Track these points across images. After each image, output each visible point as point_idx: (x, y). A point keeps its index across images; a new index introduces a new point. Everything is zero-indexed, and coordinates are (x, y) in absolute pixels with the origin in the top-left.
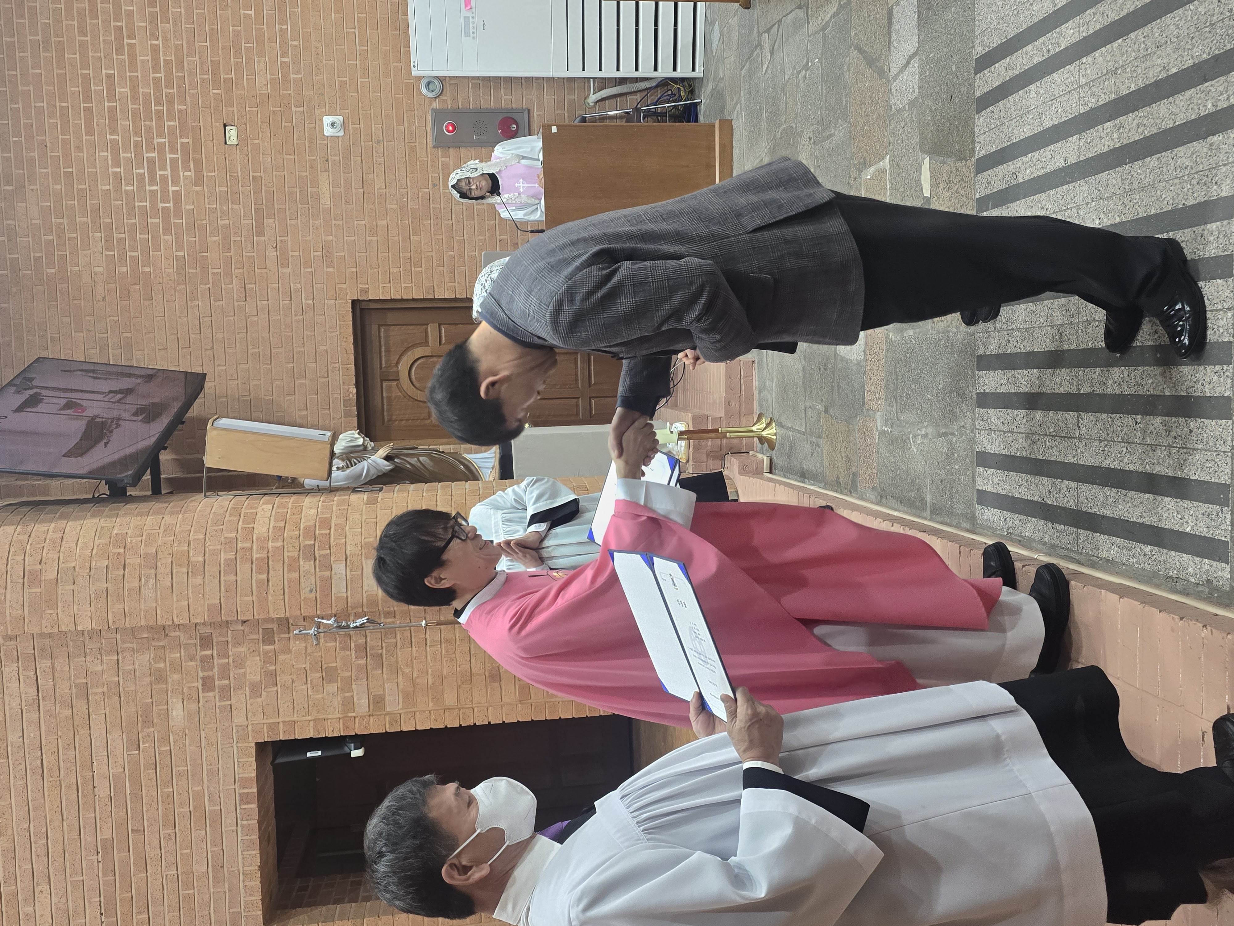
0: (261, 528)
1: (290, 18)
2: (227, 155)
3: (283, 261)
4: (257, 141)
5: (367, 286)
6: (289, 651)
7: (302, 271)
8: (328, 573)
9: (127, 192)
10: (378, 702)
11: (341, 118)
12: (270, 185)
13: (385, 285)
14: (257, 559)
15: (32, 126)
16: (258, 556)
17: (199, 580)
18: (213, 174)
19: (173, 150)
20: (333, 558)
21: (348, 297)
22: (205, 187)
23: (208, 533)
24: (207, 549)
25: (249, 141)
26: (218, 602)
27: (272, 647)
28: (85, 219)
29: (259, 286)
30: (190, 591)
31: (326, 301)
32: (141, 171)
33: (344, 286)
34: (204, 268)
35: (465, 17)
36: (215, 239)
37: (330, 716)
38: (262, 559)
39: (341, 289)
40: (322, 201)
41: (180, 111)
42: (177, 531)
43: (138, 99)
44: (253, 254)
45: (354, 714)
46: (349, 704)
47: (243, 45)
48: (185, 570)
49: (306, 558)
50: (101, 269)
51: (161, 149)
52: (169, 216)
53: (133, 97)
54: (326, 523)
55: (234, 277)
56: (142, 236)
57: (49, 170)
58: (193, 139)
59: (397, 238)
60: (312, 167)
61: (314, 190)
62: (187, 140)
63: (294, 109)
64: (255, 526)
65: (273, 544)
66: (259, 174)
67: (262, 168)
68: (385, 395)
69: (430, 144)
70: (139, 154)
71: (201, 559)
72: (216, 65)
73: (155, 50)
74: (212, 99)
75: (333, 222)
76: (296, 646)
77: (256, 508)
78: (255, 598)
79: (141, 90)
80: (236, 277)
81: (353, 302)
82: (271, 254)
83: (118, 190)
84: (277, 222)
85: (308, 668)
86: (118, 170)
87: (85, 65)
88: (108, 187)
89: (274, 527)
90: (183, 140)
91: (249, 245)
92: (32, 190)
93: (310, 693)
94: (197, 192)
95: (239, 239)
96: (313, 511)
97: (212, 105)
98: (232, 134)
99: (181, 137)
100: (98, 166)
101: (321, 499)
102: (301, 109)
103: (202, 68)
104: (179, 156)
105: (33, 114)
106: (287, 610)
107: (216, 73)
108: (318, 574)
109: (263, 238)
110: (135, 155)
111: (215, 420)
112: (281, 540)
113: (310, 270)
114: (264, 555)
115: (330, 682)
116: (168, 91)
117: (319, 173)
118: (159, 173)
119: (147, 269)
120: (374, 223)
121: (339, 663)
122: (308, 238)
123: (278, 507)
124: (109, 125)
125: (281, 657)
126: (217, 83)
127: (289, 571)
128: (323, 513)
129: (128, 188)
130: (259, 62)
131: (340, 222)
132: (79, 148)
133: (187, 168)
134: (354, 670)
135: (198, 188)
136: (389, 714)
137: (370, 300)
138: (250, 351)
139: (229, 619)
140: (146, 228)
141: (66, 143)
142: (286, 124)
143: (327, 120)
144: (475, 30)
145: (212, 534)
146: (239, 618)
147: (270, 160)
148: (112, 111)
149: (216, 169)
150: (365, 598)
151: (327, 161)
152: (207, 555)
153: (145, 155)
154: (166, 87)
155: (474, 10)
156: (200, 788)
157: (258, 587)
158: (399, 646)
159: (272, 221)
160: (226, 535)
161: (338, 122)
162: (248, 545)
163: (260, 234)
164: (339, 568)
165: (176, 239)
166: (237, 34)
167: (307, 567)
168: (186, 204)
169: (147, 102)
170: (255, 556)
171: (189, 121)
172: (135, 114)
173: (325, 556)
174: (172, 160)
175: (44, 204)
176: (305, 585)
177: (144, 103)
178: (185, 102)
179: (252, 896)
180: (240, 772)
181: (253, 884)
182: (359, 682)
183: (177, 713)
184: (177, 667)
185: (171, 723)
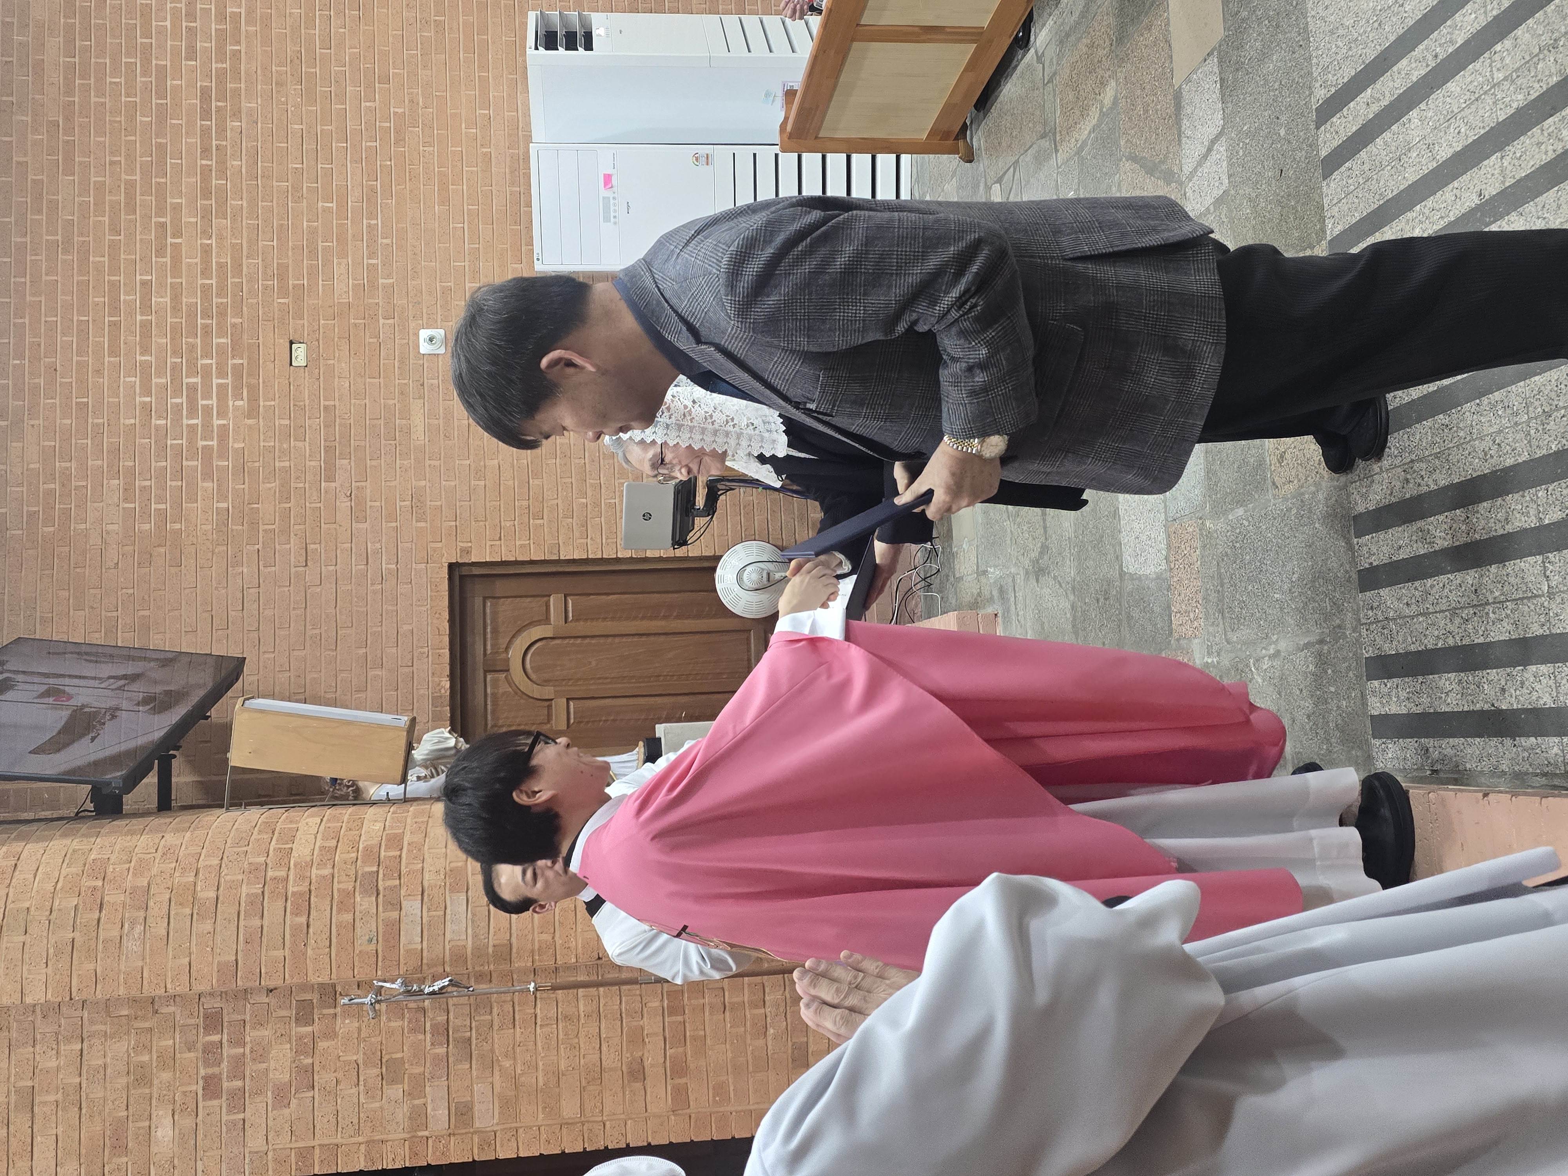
0: (301, 850)
1: (381, 212)
2: (291, 380)
3: (358, 513)
4: (332, 362)
5: (470, 544)
6: (334, 1035)
7: (384, 526)
8: (395, 915)
9: (157, 427)
10: (463, 1114)
11: (442, 332)
12: (346, 416)
13: (492, 543)
14: (294, 894)
15: (39, 345)
16: (295, 889)
17: (208, 926)
18: (273, 403)
19: (222, 374)
20: (403, 892)
21: (444, 560)
22: (261, 420)
23: (225, 857)
24: (222, 880)
25: (321, 361)
26: (234, 958)
27: (309, 1029)
28: (100, 462)
29: (325, 547)
30: (194, 942)
31: (414, 565)
32: (178, 400)
33: (439, 544)
34: (254, 525)
35: (604, 198)
36: (268, 485)
37: (390, 1137)
38: (301, 894)
39: (434, 549)
40: (413, 436)
41: (234, 326)
42: (181, 854)
43: (181, 310)
44: (318, 505)
45: (426, 1133)
46: (419, 1117)
47: (320, 244)
48: (188, 911)
49: (365, 892)
50: (115, 527)
51: (206, 373)
52: (211, 458)
53: (173, 308)
54: (395, 841)
55: (292, 534)
56: (174, 483)
57: (57, 401)
58: (249, 358)
59: (511, 482)
60: (402, 393)
61: (404, 422)
62: (241, 361)
63: (382, 321)
64: (294, 846)
65: (319, 872)
66: (332, 403)
67: (336, 395)
68: (489, 691)
70: (176, 379)
71: (213, 894)
72: (284, 268)
73: (206, 251)
74: (276, 310)
75: (427, 461)
76: (346, 1026)
77: (297, 822)
78: (287, 952)
79: (184, 300)
80: (296, 535)
81: (451, 566)
82: (344, 505)
83: (146, 424)
84: (353, 464)
85: (360, 1062)
86: (148, 399)
87: (115, 270)
88: (133, 421)
89: (322, 848)
90: (235, 361)
91: (315, 494)
92: (33, 426)
93: (362, 1100)
94: (250, 427)
95: (302, 485)
96: (379, 826)
97: (276, 317)
98: (300, 354)
99: (233, 357)
100: (121, 395)
101: (391, 810)
102: (391, 321)
103: (265, 273)
104: (229, 381)
105: (42, 330)
106: (334, 970)
107: (282, 276)
108: (382, 915)
109: (333, 484)
110: (172, 380)
111: (248, 699)
112: (329, 866)
113: (394, 524)
114: (304, 888)
115: (393, 1082)
116: (220, 300)
117: (411, 400)
118: (201, 402)
119: (178, 526)
120: (482, 463)
121: (407, 1053)
122: (393, 484)
123: (329, 821)
124: (140, 343)
125: (322, 1045)
126: (284, 291)
127: (339, 911)
128: (392, 827)
129: (158, 422)
130: (339, 264)
131: (437, 463)
132: (98, 372)
133: (238, 396)
134: (428, 1065)
135: (251, 422)
136: (478, 1132)
137: (474, 564)
138: (309, 633)
139: (249, 985)
140: (179, 474)
141: (82, 366)
142: (371, 340)
143: (424, 334)
144: (617, 214)
145: (230, 858)
146: (263, 983)
147: (347, 385)
148: (146, 327)
149: (277, 396)
150: (447, 952)
151: (423, 385)
152: (221, 889)
153: (185, 381)
154: (218, 295)
155: (615, 189)
157: (292, 936)
158: (496, 1027)
159: (345, 462)
160: (251, 860)
161: (438, 337)
162: (283, 874)
163: (330, 479)
164: (412, 907)
165: (219, 486)
166: (313, 232)
167: (365, 905)
168: (235, 441)
169: (192, 316)
170: (291, 889)
171: (245, 337)
172: (176, 330)
173: (392, 889)
174: (219, 386)
175: (46, 443)
176: (363, 932)
177: (188, 316)
178: (240, 314)
182: (436, 1082)
183: (165, 1131)
184: (168, 1061)
185: (154, 1149)
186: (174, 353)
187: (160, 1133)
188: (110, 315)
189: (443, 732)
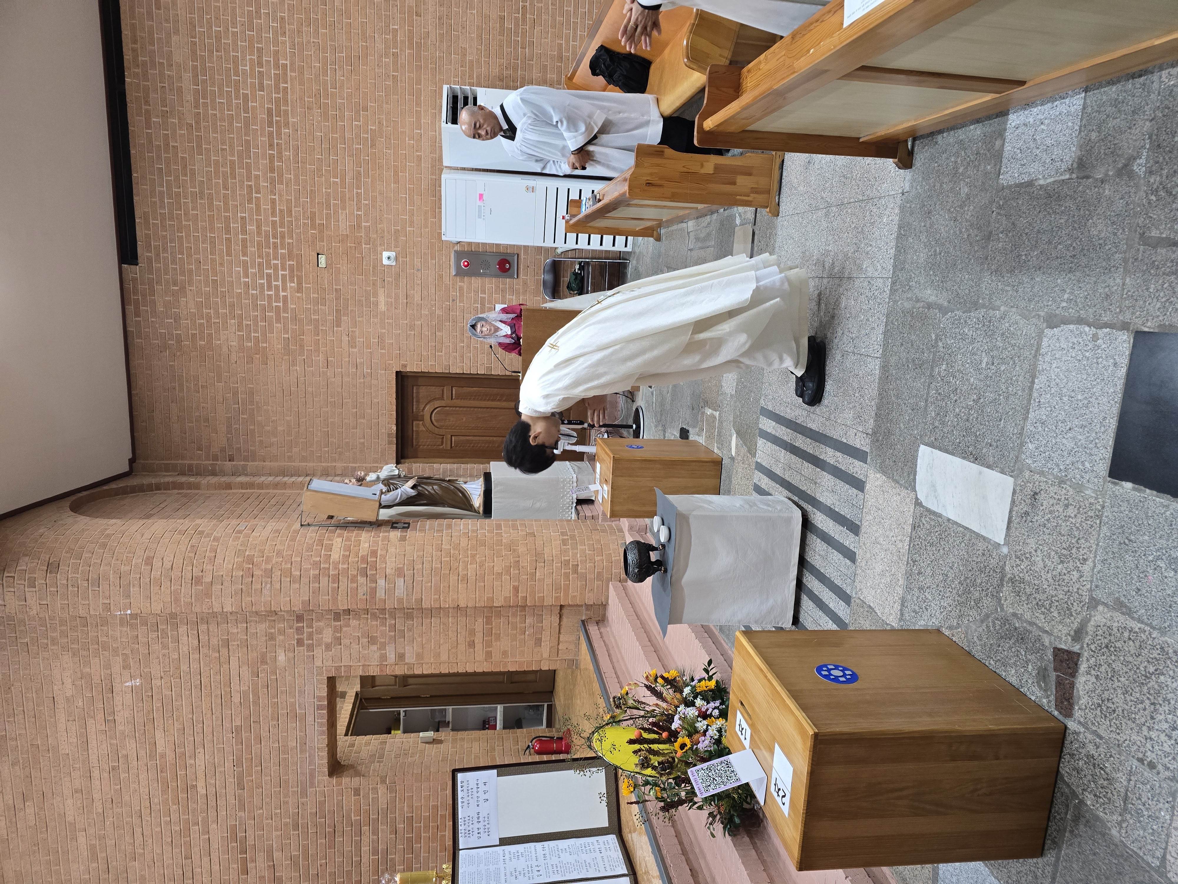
0: (336, 555)
1: (364, 185)
2: (318, 272)
3: (352, 344)
4: (338, 266)
5: (406, 363)
6: (349, 626)
7: (365, 351)
8: (374, 585)
9: (252, 294)
10: (401, 657)
11: (394, 253)
12: (346, 295)
13: (418, 362)
15: (191, 248)
16: (333, 573)
17: (297, 586)
18: (309, 286)
19: (283, 269)
20: (378, 576)
21: (394, 370)
22: (304, 294)
25: (333, 265)
26: (308, 598)
27: (339, 623)
28: (225, 311)
29: (336, 359)
30: (291, 592)
31: (379, 371)
32: (262, 281)
33: (391, 362)
34: (302, 346)
35: (479, 206)
36: (309, 327)
38: (335, 575)
39: (389, 364)
40: (379, 307)
41: (289, 243)
43: (261, 234)
44: (333, 339)
45: (386, 663)
46: (383, 657)
47: (332, 202)
48: (289, 580)
49: (362, 576)
50: (234, 344)
51: (276, 268)
52: (280, 312)
53: (258, 233)
54: (374, 553)
55: (320, 352)
56: (262, 324)
57: (202, 278)
58: (297, 262)
61: (375, 299)
62: (293, 263)
63: (364, 246)
64: (332, 553)
65: (342, 566)
66: (339, 288)
67: (341, 283)
68: (414, 429)
69: (454, 273)
70: (261, 270)
71: (299, 573)
72: (313, 214)
73: (273, 202)
74: (310, 236)
75: (386, 321)
77: (332, 540)
78: (330, 597)
79: (263, 228)
80: (322, 353)
81: (397, 372)
82: (345, 339)
83: (247, 293)
84: (350, 319)
85: (360, 636)
86: (247, 280)
87: (227, 209)
88: (240, 291)
89: (343, 555)
90: (290, 263)
91: (331, 333)
92: (191, 290)
93: (361, 650)
94: (298, 298)
95: (325, 328)
96: (367, 545)
97: (310, 240)
98: (322, 259)
99: (289, 261)
100: (234, 277)
101: (372, 532)
102: (368, 246)
103: (304, 216)
104: (287, 272)
105: (192, 241)
106: (349, 604)
107: (313, 219)
108: (369, 585)
109: (340, 329)
110: (258, 272)
112: (347, 563)
113: (370, 350)
114: (336, 572)
115: (373, 644)
116: (281, 229)
117: (379, 288)
118: (274, 283)
119: (264, 345)
120: (413, 322)
121: (379, 634)
122: (369, 330)
123: (346, 541)
124: (242, 250)
125: (344, 629)
126: (313, 227)
127: (351, 583)
128: (373, 546)
129: (253, 292)
130: (342, 213)
131: (391, 321)
132: (221, 265)
133: (292, 281)
134: (387, 638)
135: (299, 295)
136: (407, 664)
137: (408, 372)
138: (329, 400)
139: (314, 608)
140: (264, 319)
141: (213, 261)
142: (358, 255)
143: (385, 254)
144: (485, 214)
146: (320, 608)
147: (346, 278)
148: (244, 241)
149: (311, 282)
150: (395, 600)
151: (384, 281)
152: (302, 571)
153: (265, 271)
154: (280, 227)
155: (485, 202)
156: (293, 700)
157: (332, 591)
158: (415, 626)
159: (346, 318)
161: (393, 256)
162: (327, 566)
163: (339, 326)
164: (381, 582)
165: (284, 326)
166: (328, 195)
168: (291, 304)
169: (267, 237)
170: (331, 573)
171: (295, 250)
172: (259, 244)
173: (373, 575)
174: (282, 275)
175: (198, 300)
176: (361, 591)
177: (265, 237)
178: (292, 238)
179: (322, 760)
180: (317, 693)
181: (323, 754)
182: (390, 645)
183: (282, 658)
184: (282, 632)
185: (278, 664)
186: (259, 257)
187: (280, 658)
188: (226, 234)
189: (393, 466)
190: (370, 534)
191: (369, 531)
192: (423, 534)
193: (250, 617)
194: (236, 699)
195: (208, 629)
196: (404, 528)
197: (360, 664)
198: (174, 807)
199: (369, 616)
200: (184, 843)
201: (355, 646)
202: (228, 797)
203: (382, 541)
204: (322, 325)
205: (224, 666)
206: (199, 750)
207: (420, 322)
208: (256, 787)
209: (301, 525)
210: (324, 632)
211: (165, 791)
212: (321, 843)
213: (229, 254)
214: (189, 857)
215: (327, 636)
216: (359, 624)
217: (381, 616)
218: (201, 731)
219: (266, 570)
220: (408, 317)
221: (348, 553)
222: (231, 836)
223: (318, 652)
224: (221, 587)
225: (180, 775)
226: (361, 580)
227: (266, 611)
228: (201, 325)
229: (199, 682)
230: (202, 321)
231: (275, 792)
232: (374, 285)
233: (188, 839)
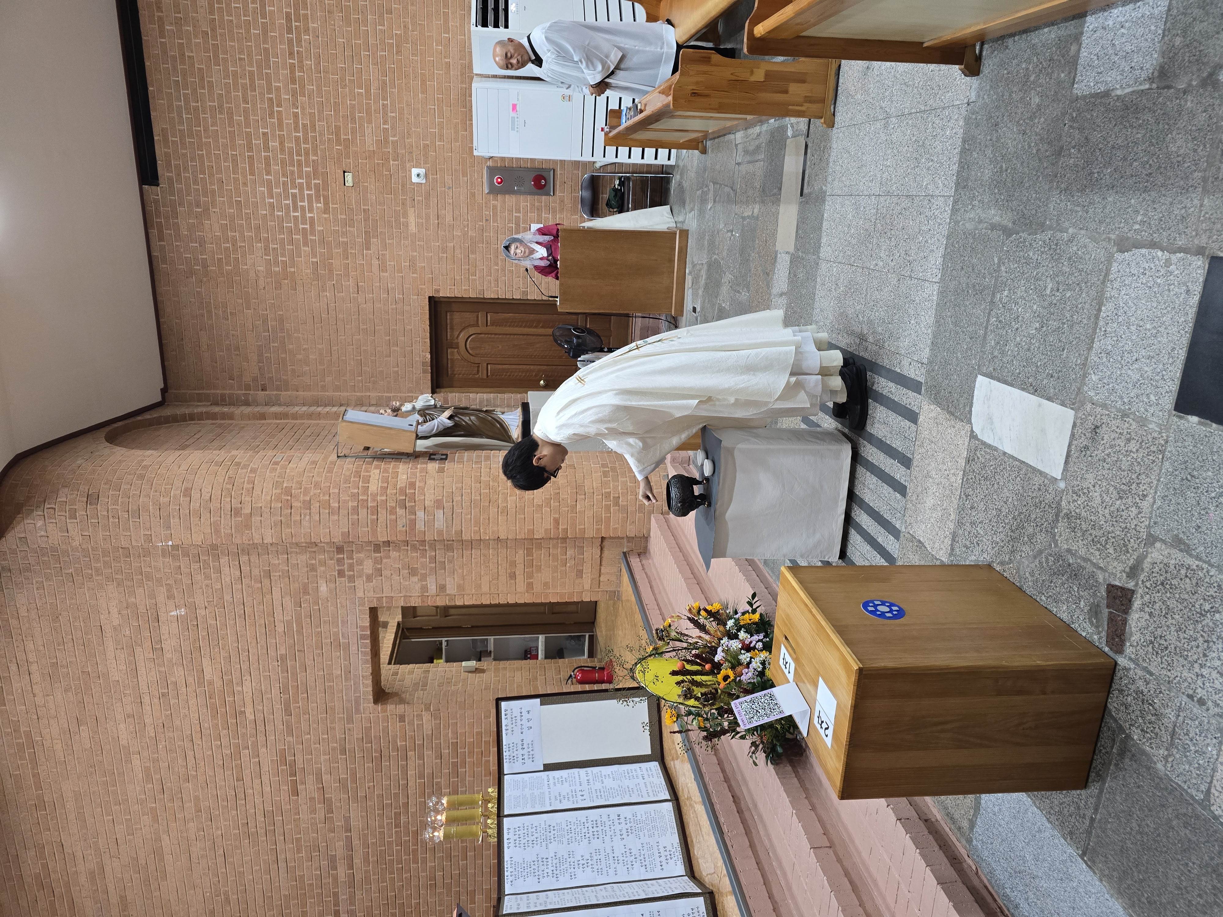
0: (373, 487)
1: (390, 94)
2: (345, 193)
3: (383, 268)
4: (366, 184)
5: (439, 287)
6: (389, 557)
7: (396, 275)
8: (413, 517)
9: (278, 216)
10: (442, 588)
11: (424, 170)
12: (375, 215)
13: (451, 287)
14: (371, 506)
15: (213, 167)
16: (371, 504)
17: (336, 517)
18: (336, 206)
19: (309, 188)
20: (416, 508)
21: (426, 295)
22: (330, 214)
23: (342, 489)
24: (341, 499)
25: (361, 183)
26: (348, 530)
27: (379, 555)
28: (251, 234)
29: (367, 284)
30: (330, 524)
31: (412, 296)
32: (287, 202)
33: (424, 287)
34: (331, 271)
35: (512, 116)
36: (337, 251)
37: (413, 595)
38: (374, 507)
39: (422, 289)
40: (410, 228)
41: (313, 161)
42: (322, 486)
43: (284, 151)
44: (363, 262)
45: (427, 594)
46: (424, 588)
47: (357, 114)
48: (327, 511)
49: (401, 508)
50: (262, 268)
51: (301, 189)
52: (307, 235)
53: (281, 149)
54: (412, 485)
56: (289, 247)
57: (225, 199)
58: (323, 181)
59: (460, 255)
61: (405, 220)
62: (318, 182)
63: (391, 162)
64: (370, 485)
65: (380, 498)
66: (367, 207)
67: (369, 203)
68: (449, 357)
69: (486, 191)
70: (286, 190)
71: (337, 505)
72: (338, 128)
73: (296, 115)
74: (335, 153)
75: (417, 243)
76: (394, 554)
77: (370, 472)
78: (369, 529)
79: (287, 145)
80: (352, 277)
81: (430, 298)
82: (375, 262)
83: (272, 214)
84: (379, 241)
85: (400, 568)
86: (272, 200)
87: (247, 125)
88: (265, 212)
89: (381, 487)
90: (315, 181)
91: (361, 256)
92: (214, 212)
93: (402, 581)
94: (325, 219)
95: (354, 251)
96: (405, 477)
97: (335, 157)
98: (349, 177)
99: (314, 179)
100: (258, 197)
101: (410, 463)
102: (396, 162)
103: (328, 130)
104: (313, 192)
106: (389, 536)
107: (338, 134)
108: (408, 517)
109: (369, 252)
110: (283, 192)
112: (385, 494)
113: (401, 275)
114: (375, 504)
115: (414, 575)
116: (305, 146)
117: (408, 208)
118: (300, 204)
119: (292, 270)
120: (445, 245)
121: (419, 565)
122: (400, 253)
123: (383, 472)
124: (265, 169)
125: (385, 560)
126: (338, 143)
127: (390, 514)
128: (411, 478)
129: (278, 213)
130: (368, 127)
131: (422, 243)
132: (245, 184)
133: (318, 201)
134: (427, 570)
135: (326, 216)
136: (448, 595)
137: (441, 298)
138: (361, 327)
139: (354, 539)
140: (291, 242)
141: (236, 180)
142: (386, 173)
143: (414, 171)
144: (519, 127)
146: (360, 539)
147: (375, 198)
148: (267, 158)
149: (338, 202)
150: (434, 532)
151: (414, 200)
152: (340, 503)
153: (290, 191)
154: (304, 143)
155: (518, 113)
156: (337, 630)
157: (371, 523)
158: (455, 558)
159: (375, 240)
160: (353, 491)
161: (422, 173)
162: (365, 498)
163: (368, 248)
164: (420, 514)
165: (312, 250)
166: (353, 107)
167: (401, 513)
168: (318, 226)
169: (291, 154)
170: (369, 505)
171: (320, 168)
172: (283, 162)
173: (412, 506)
174: (308, 195)
175: (222, 222)
176: (400, 523)
177: (289, 154)
178: (316, 154)
179: (366, 688)
180: (360, 623)
181: (367, 682)
182: (431, 577)
183: (323, 588)
184: (323, 563)
185: (320, 594)
186: (283, 175)
187: (322, 589)
188: (248, 151)
189: (428, 396)
190: (407, 466)
191: (406, 463)
192: (462, 466)
193: (291, 548)
194: (280, 629)
195: (250, 561)
196: (442, 459)
197: (401, 595)
198: (224, 731)
199: (409, 548)
200: (236, 766)
201: (395, 577)
202: (276, 723)
203: (421, 472)
204: (351, 248)
205: (267, 596)
206: (245, 678)
207: (452, 244)
208: (304, 714)
209: (338, 457)
210: (365, 563)
211: (214, 716)
212: (368, 767)
213: (252, 173)
214: (241, 779)
215: (368, 567)
216: (400, 556)
217: (421, 548)
218: (247, 659)
219: (304, 501)
220: (440, 238)
221: (386, 485)
222: (280, 760)
223: (359, 583)
224: (260, 518)
225: (229, 701)
226: (400, 512)
227: (306, 543)
228: (227, 249)
229: (243, 611)
230: (228, 245)
231: (321, 718)
232: (403, 204)
233: (239, 762)
